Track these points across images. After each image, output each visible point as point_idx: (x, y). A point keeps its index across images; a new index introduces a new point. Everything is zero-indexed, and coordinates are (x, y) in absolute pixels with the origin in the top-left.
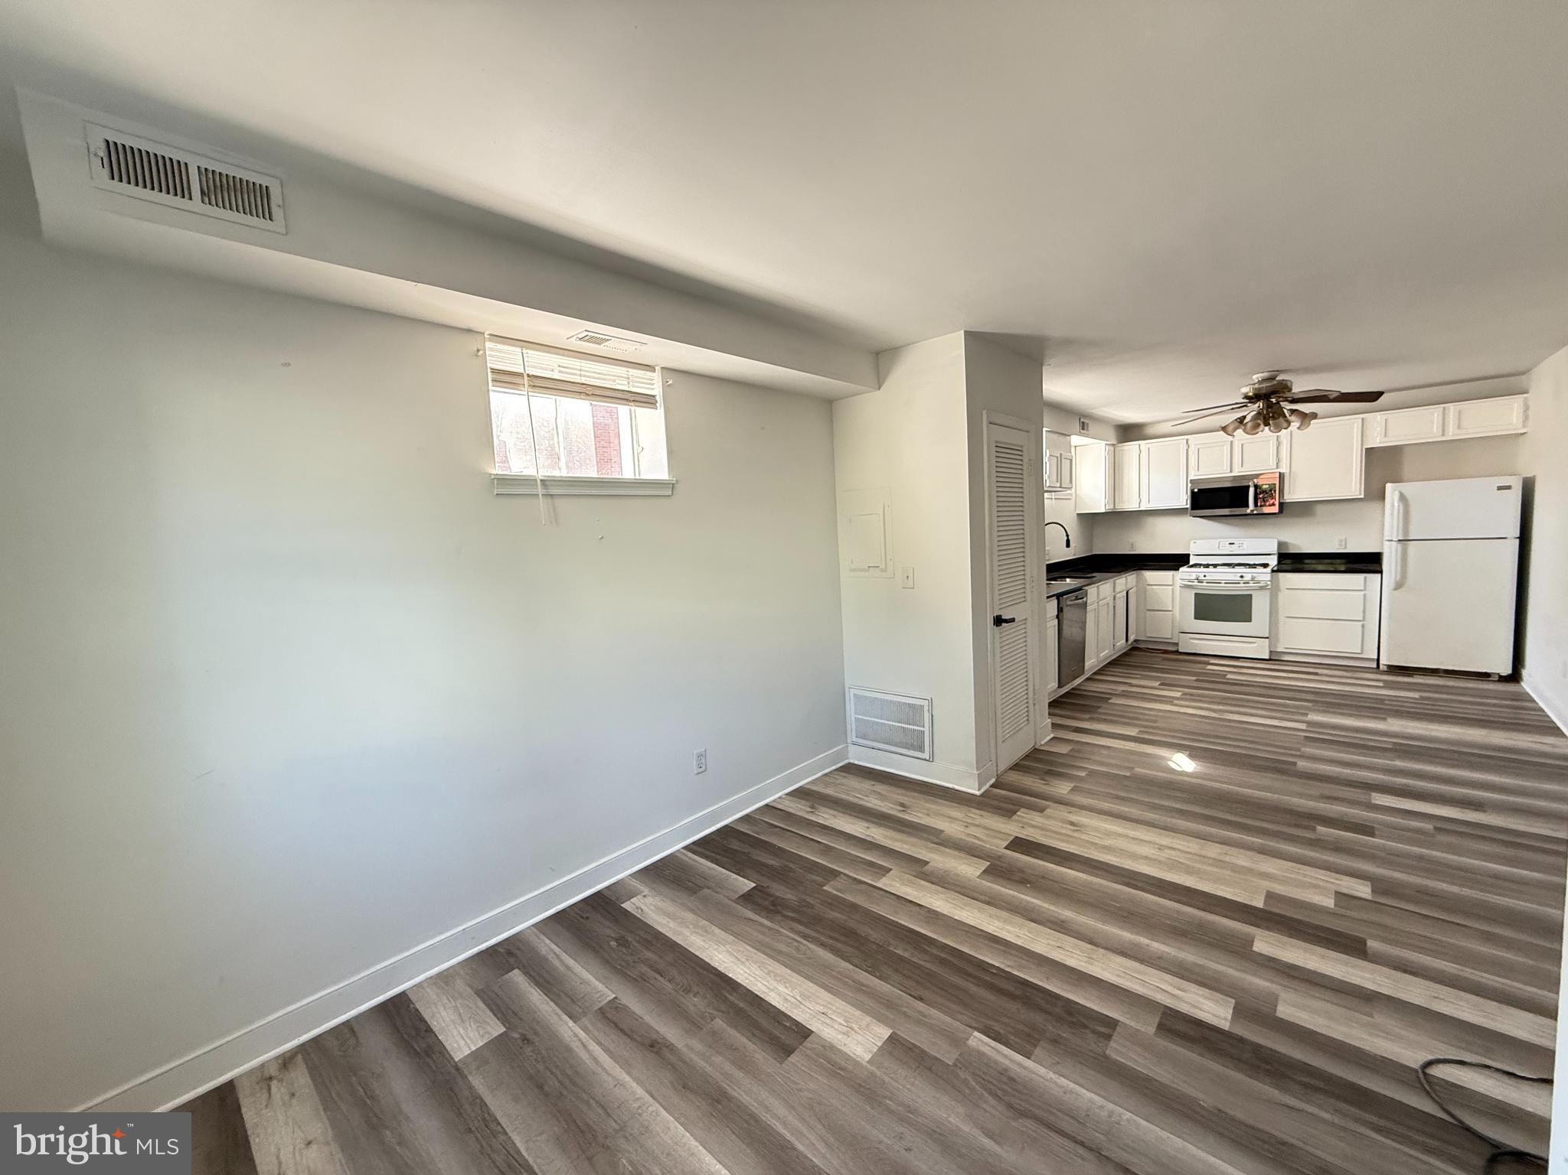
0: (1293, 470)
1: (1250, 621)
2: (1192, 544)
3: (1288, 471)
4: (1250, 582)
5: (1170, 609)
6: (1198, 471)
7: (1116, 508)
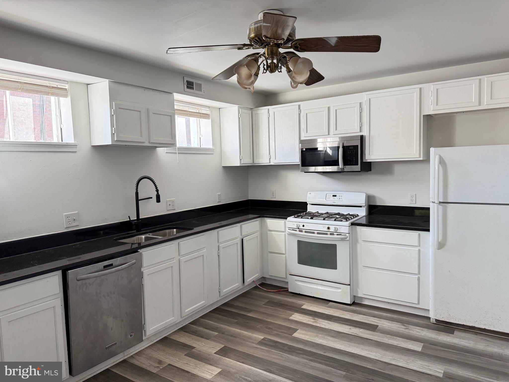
1: (336, 269)
2: (308, 195)
3: (368, 134)
4: (335, 233)
5: (284, 252)
6: (307, 132)
7: (255, 163)
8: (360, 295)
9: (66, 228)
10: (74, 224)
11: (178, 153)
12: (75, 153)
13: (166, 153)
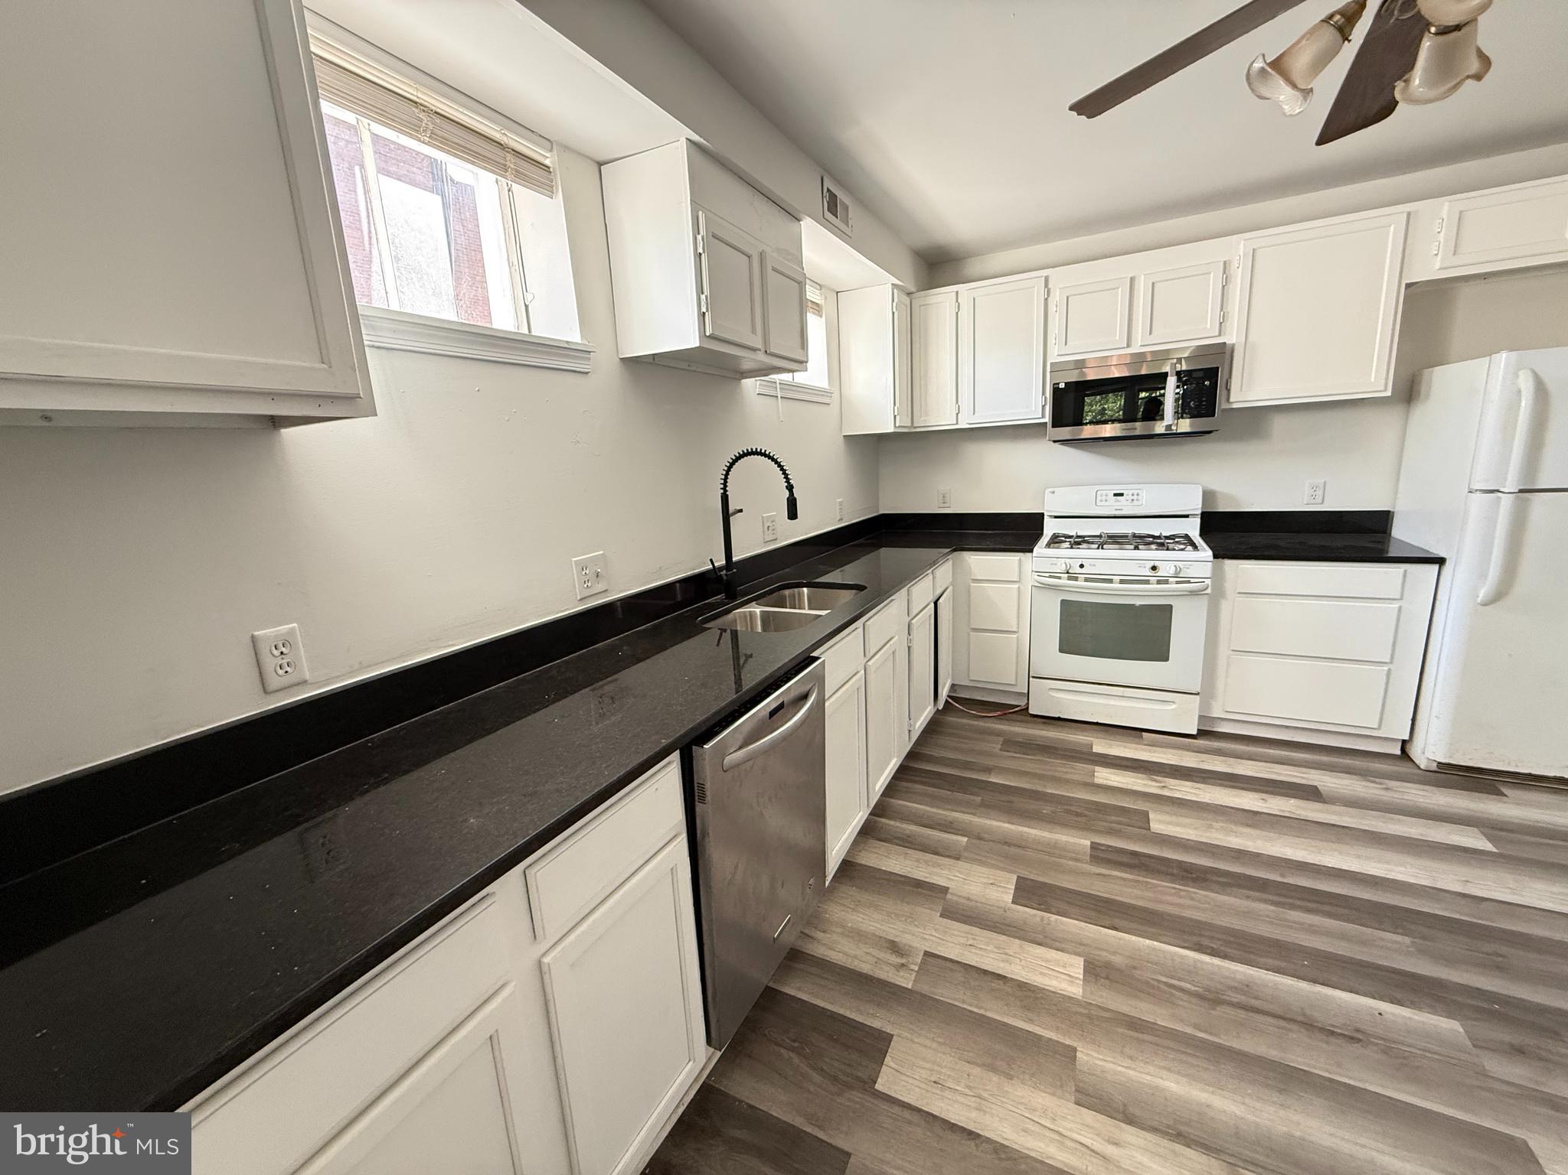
0: (1250, 339)
1: (1166, 659)
2: (1048, 496)
3: (1242, 340)
4: (1171, 579)
5: (1015, 629)
6: (1066, 344)
7: (915, 425)
8: (1216, 713)
9: (581, 600)
10: (600, 587)
11: (781, 397)
12: (585, 375)
13: (758, 394)
